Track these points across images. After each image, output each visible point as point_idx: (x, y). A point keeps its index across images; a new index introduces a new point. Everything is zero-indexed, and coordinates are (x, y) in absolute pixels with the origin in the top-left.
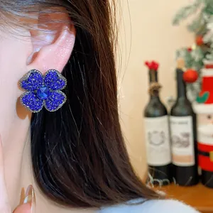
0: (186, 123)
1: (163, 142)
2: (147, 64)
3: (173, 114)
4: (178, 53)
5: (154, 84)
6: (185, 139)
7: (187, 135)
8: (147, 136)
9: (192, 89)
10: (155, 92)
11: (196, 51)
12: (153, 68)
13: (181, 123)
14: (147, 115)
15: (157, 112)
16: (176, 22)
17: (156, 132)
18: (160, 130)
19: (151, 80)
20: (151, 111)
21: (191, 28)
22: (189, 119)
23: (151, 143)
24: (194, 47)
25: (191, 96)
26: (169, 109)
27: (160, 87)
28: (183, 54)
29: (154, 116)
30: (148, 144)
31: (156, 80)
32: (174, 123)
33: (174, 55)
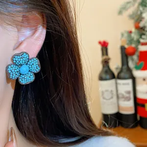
0: (128, 84)
1: (112, 98)
2: (100, 43)
3: (119, 78)
4: (122, 35)
5: (105, 57)
6: (127, 95)
7: (129, 92)
8: (101, 94)
9: (133, 60)
10: (106, 63)
11: (135, 33)
12: (104, 46)
13: (124, 84)
14: (101, 79)
15: (108, 77)
16: (120, 13)
17: (107, 91)
18: (110, 89)
19: (103, 54)
20: (104, 76)
21: (131, 17)
22: (130, 81)
23: (104, 98)
24: (133, 30)
25: (131, 65)
26: (116, 74)
27: (109, 59)
28: (126, 35)
29: (106, 79)
30: (101, 99)
31: (107, 54)
32: (120, 84)
33: (120, 36)
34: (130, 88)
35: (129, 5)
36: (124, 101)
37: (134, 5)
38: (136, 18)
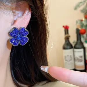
0: (81, 52)
1: (71, 60)
2: (64, 27)
3: (75, 48)
4: (77, 22)
5: (67, 35)
6: (81, 58)
7: (81, 57)
8: (64, 58)
9: (83, 37)
10: (67, 39)
11: (85, 21)
12: (66, 28)
13: (78, 52)
14: (64, 48)
15: (68, 47)
16: (76, 9)
17: (68, 56)
18: (70, 55)
19: (65, 34)
20: (66, 47)
21: (82, 11)
22: (82, 50)
23: (66, 60)
24: (84, 19)
25: (83, 40)
26: (73, 46)
27: (69, 36)
28: (79, 22)
29: (67, 49)
30: (64, 61)
31: (68, 33)
32: (76, 52)
33: (75, 23)
34: (82, 54)
35: (81, 4)
36: (79, 62)
37: (84, 4)
38: (85, 12)
